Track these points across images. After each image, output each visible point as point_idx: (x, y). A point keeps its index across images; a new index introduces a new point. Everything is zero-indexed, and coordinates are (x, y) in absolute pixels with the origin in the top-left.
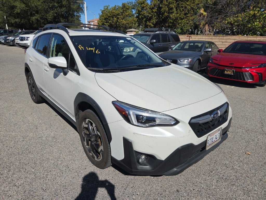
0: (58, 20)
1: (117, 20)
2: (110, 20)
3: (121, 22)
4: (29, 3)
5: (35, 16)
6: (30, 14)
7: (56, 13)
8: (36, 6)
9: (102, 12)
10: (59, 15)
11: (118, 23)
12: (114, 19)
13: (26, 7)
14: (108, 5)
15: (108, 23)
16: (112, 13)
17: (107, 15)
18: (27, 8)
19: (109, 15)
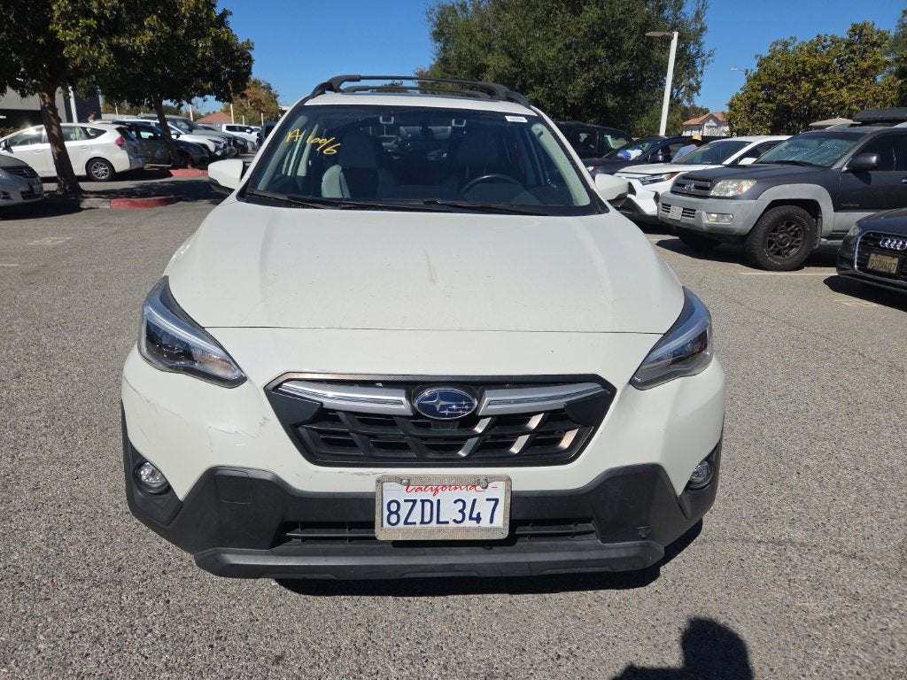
0: (597, 101)
1: (814, 89)
2: (781, 92)
3: (832, 96)
4: (525, 55)
5: (533, 90)
6: (520, 86)
7: (596, 79)
8: (540, 62)
9: (760, 65)
10: (606, 85)
11: (814, 102)
12: (800, 88)
13: (514, 65)
14: (792, 38)
15: (771, 102)
16: (797, 64)
17: (773, 73)
18: (515, 70)
19: (781, 72)
